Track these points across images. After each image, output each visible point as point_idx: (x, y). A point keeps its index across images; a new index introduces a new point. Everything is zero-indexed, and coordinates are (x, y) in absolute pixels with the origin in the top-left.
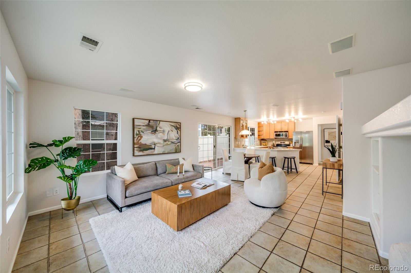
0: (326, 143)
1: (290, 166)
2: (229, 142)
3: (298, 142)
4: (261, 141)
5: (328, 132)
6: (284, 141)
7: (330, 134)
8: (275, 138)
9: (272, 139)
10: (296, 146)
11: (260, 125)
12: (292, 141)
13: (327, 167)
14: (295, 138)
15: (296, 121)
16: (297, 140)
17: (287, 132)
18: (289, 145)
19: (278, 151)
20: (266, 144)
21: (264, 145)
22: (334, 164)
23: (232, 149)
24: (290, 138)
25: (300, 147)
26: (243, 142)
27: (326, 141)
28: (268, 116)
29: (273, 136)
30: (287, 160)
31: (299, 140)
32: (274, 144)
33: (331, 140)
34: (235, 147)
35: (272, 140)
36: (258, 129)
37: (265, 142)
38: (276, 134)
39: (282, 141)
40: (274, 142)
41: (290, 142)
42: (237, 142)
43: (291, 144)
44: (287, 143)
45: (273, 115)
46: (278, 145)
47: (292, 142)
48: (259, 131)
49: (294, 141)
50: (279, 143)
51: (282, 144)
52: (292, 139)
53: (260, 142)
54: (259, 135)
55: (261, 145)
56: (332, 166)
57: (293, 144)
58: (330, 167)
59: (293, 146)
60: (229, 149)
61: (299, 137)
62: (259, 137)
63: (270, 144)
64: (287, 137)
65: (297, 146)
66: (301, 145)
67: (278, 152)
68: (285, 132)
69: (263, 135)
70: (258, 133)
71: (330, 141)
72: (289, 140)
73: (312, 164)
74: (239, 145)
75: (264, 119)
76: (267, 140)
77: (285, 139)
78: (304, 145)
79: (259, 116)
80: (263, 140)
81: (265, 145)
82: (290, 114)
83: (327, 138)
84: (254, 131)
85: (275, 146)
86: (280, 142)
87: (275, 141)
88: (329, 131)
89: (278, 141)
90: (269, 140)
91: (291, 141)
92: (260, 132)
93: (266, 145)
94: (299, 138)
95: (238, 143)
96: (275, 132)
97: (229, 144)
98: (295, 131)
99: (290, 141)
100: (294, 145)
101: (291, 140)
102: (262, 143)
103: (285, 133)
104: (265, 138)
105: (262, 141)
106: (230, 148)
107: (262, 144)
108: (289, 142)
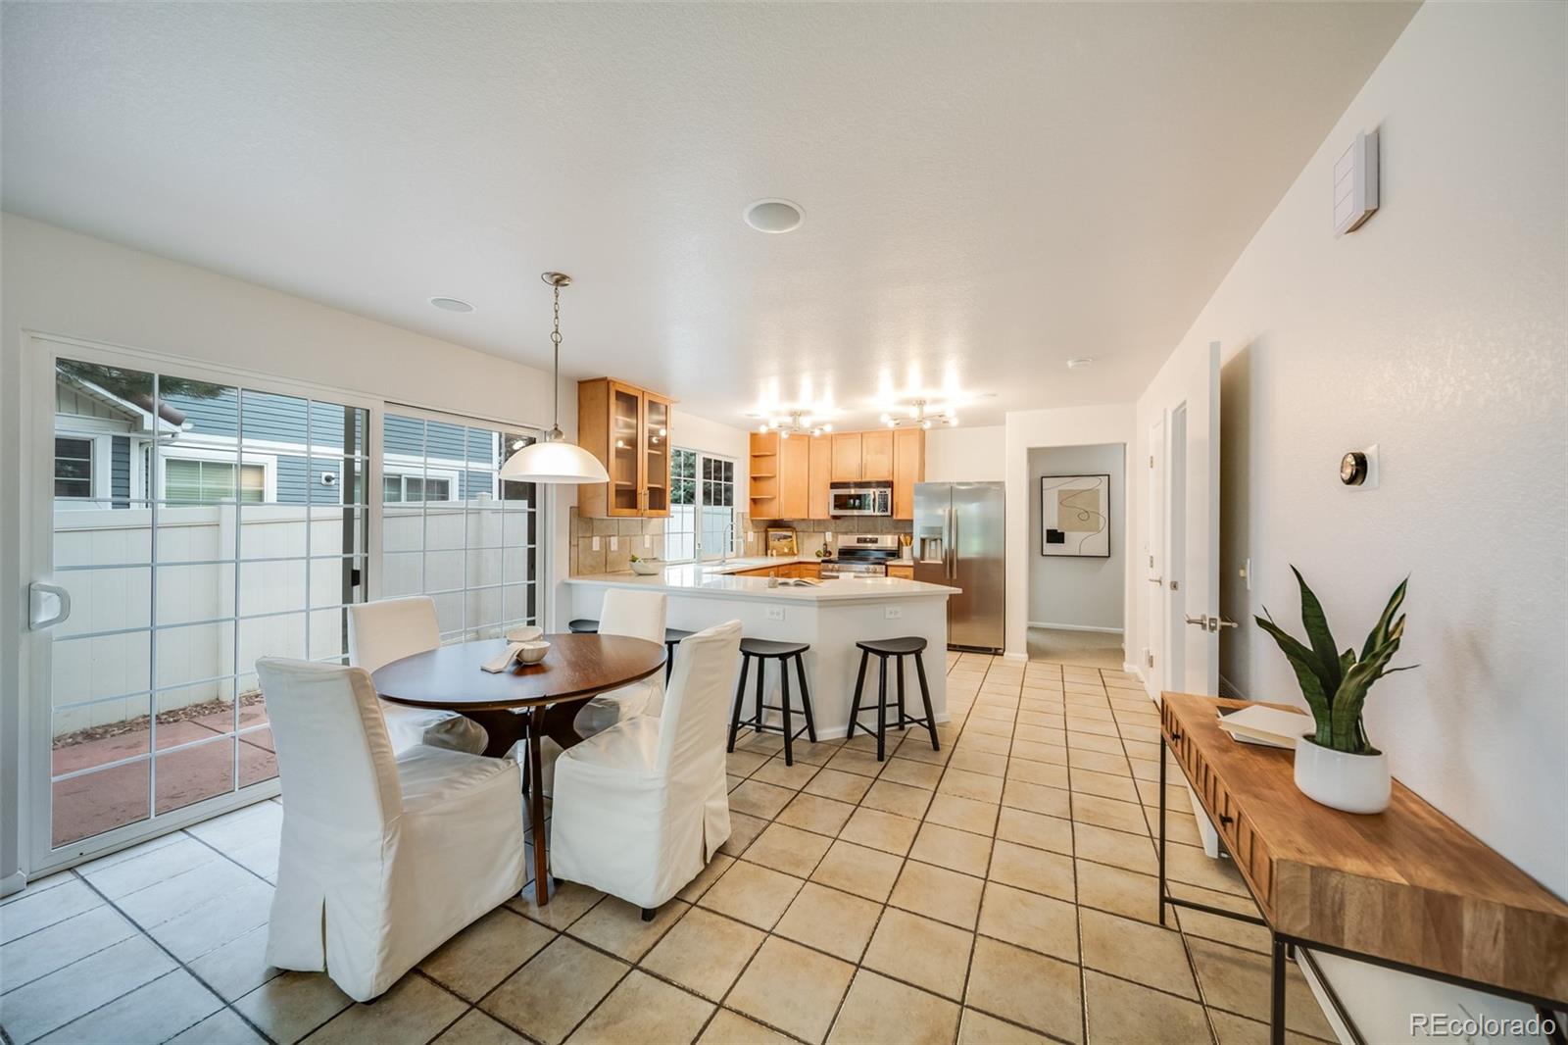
0: (1048, 542)
1: (892, 696)
2: (532, 539)
3: (936, 540)
4: (766, 532)
5: (1056, 494)
6: (876, 532)
7: (1065, 499)
8: (835, 517)
9: (819, 520)
10: (927, 561)
11: (760, 448)
12: (911, 535)
13: (1338, 931)
14: (922, 518)
15: (927, 425)
16: (931, 529)
17: (890, 484)
18: (895, 554)
19: (825, 603)
20: (791, 549)
21: (781, 554)
22: (1453, 899)
23: (553, 583)
24: (899, 518)
25: (945, 561)
26: (647, 539)
27: (1048, 531)
28: (790, 390)
29: (822, 506)
30: (874, 661)
31: (941, 528)
32: (829, 549)
33: (1071, 530)
34: (577, 570)
35: (819, 525)
36: (753, 468)
37: (785, 537)
38: (836, 496)
39: (866, 533)
40: (829, 536)
41: (902, 538)
42: (596, 540)
43: (906, 550)
44: (888, 541)
45: (819, 387)
46: (849, 555)
47: (912, 539)
48: (754, 479)
49: (918, 533)
50: (850, 541)
51: (870, 545)
52: (912, 521)
53: (763, 535)
54: (754, 501)
55: (767, 554)
56: (1409, 931)
57: (912, 549)
58: (1389, 936)
59: (914, 559)
60: (532, 589)
61: (942, 511)
62: (752, 514)
63: (810, 549)
64: (889, 513)
65: (930, 558)
66: (951, 551)
67: (820, 607)
68: (880, 484)
69: (773, 499)
70: (752, 490)
71: (1063, 534)
72: (896, 528)
73: (996, 652)
74: (610, 557)
75: (768, 409)
76: (795, 525)
77: (879, 520)
78: (962, 554)
79: (745, 389)
80: (777, 524)
81: (786, 550)
82: (900, 380)
83: (1051, 522)
84: (729, 479)
85: (835, 556)
86: (857, 537)
87: (836, 533)
88: (1060, 488)
89: (846, 533)
90: (803, 526)
91: (906, 534)
92: (763, 485)
93: (794, 554)
94: (941, 517)
95: (606, 546)
96: (834, 486)
97: (532, 553)
98: (924, 480)
99: (899, 534)
100: (917, 553)
101: (905, 526)
102: (772, 543)
103: (877, 491)
104: (786, 516)
105: (772, 532)
106: (538, 581)
107: (774, 548)
108: (897, 537)
